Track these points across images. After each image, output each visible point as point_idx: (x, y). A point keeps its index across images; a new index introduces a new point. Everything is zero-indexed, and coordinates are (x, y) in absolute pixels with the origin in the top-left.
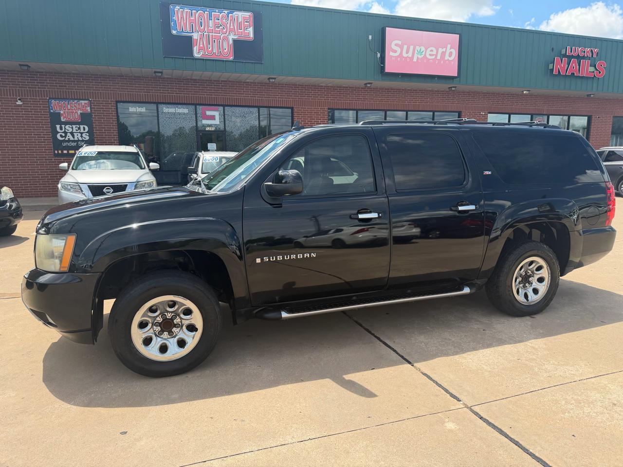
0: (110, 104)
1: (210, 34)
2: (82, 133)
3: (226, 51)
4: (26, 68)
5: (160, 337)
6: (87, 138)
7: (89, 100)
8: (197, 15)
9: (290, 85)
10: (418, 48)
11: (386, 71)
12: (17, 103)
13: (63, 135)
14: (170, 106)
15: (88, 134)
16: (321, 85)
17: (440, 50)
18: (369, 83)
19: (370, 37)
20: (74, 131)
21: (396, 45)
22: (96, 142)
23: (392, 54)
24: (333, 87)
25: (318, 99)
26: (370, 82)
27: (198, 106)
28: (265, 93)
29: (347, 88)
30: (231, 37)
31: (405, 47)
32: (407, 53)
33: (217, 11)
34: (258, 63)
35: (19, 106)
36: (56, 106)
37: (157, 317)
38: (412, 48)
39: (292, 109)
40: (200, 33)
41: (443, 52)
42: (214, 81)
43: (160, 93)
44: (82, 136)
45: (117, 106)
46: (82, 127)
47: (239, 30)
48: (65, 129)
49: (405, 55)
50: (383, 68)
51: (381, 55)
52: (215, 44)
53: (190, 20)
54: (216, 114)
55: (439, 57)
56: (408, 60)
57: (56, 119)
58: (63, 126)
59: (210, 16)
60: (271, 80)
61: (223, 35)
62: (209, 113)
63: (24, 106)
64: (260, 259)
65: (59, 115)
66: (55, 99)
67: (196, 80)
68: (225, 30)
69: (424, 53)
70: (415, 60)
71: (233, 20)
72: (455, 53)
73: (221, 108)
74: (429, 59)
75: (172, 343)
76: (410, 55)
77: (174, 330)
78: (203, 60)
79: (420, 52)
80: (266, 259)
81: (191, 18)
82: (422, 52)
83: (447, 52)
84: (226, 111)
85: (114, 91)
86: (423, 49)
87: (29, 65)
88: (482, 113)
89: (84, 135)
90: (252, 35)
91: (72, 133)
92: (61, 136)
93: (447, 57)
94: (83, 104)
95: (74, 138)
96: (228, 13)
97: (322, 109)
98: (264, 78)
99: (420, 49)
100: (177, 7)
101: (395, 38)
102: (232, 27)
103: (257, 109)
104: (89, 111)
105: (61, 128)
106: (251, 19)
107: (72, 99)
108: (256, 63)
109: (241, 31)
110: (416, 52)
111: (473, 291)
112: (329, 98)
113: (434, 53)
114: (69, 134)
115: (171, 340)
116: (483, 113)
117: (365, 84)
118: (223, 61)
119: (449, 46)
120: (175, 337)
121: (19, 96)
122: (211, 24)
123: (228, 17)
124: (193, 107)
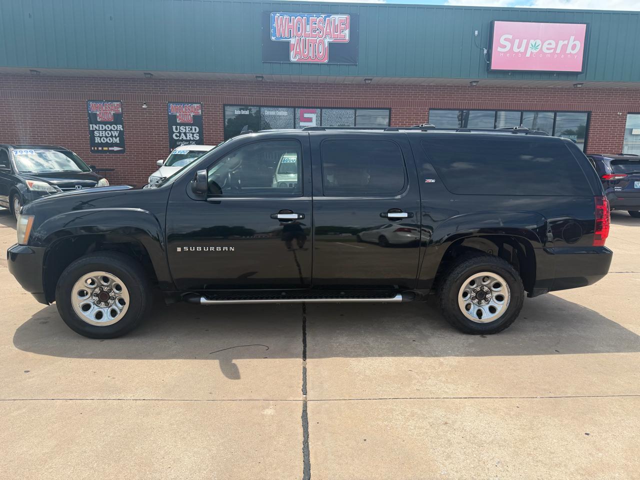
0: (218, 107)
1: (307, 38)
2: (193, 134)
3: (321, 55)
4: (149, 76)
5: (97, 306)
6: (198, 138)
7: (201, 103)
8: (295, 21)
9: (389, 85)
10: (532, 42)
11: (492, 68)
12: (143, 107)
13: (178, 135)
14: (271, 109)
15: (198, 135)
16: (423, 84)
17: (561, 43)
18: (474, 82)
19: (476, 33)
20: (187, 131)
21: (506, 40)
22: (205, 142)
23: (500, 49)
24: (436, 86)
25: (419, 99)
26: (476, 80)
27: (297, 109)
28: (363, 94)
29: (452, 86)
30: (327, 40)
31: (517, 41)
32: (519, 47)
33: (315, 16)
34: (352, 65)
35: (144, 109)
36: (174, 109)
37: (95, 288)
38: (525, 42)
39: (390, 109)
40: (297, 38)
41: (564, 45)
42: (313, 84)
43: (262, 96)
44: (193, 136)
45: (224, 109)
46: (193, 128)
47: (335, 33)
48: (180, 129)
49: (516, 50)
50: (489, 65)
51: (488, 52)
52: (311, 49)
53: (288, 26)
54: (313, 116)
55: (558, 51)
56: (520, 55)
57: (172, 120)
58: (178, 127)
59: (308, 20)
60: (367, 82)
61: (319, 39)
62: (306, 115)
63: (148, 110)
64: (180, 248)
65: (175, 117)
66: (173, 103)
67: (296, 83)
68: (321, 34)
69: (540, 47)
70: (528, 55)
71: (330, 23)
72: (580, 46)
73: (319, 110)
74: (547, 53)
75: (106, 312)
76: (522, 50)
77: (110, 301)
78: (299, 64)
79: (535, 47)
80: (186, 249)
81: (290, 24)
82: (538, 46)
83: (569, 46)
84: (323, 113)
85: (222, 95)
86: (539, 42)
87: (152, 73)
88: (618, 114)
89: (195, 135)
90: (347, 38)
91: (185, 134)
92: (176, 136)
93: (569, 50)
94: (196, 107)
95: (186, 137)
96: (326, 17)
97: (423, 109)
98: (360, 79)
99: (535, 44)
100: (277, 14)
101: (504, 32)
102: (328, 30)
103: (353, 111)
104: (200, 113)
105: (176, 129)
106: (348, 21)
107: (186, 103)
108: (351, 65)
109: (337, 33)
110: (530, 46)
111: (407, 300)
112: (430, 97)
113: (553, 46)
114: (183, 134)
115: (106, 309)
116: (621, 114)
117: (471, 83)
118: (318, 64)
119: (572, 38)
120: (109, 307)
121: (145, 101)
122: (308, 28)
123: (325, 21)
124: (292, 109)
